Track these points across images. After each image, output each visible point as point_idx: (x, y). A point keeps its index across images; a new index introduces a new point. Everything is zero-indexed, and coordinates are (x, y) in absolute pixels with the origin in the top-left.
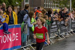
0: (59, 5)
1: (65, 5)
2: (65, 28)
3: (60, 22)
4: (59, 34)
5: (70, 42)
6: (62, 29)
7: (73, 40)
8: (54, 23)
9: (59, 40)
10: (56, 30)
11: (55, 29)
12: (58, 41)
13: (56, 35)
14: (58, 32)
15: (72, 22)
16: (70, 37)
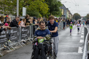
0: (3, 11)
1: (10, 12)
2: (14, 38)
3: (9, 31)
4: (8, 45)
5: (21, 54)
6: (11, 39)
7: (24, 52)
8: (3, 32)
9: (8, 51)
10: (6, 40)
11: (4, 39)
12: (8, 53)
13: (5, 46)
14: (7, 43)
15: (23, 31)
16: (20, 48)
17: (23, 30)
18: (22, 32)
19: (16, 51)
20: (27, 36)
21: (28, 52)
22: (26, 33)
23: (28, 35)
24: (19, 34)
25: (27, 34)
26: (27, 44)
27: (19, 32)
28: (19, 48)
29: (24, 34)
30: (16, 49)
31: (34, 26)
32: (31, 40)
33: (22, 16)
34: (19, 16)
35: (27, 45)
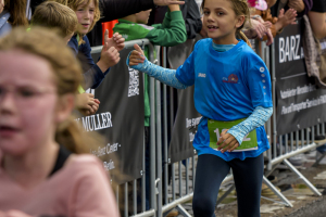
2: (310, 104)
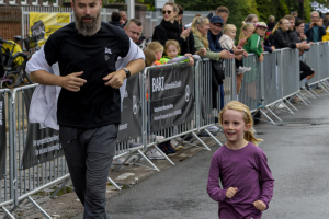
17: (159, 85)
18: (153, 95)
19: (126, 195)
20: (178, 116)
21: (186, 198)
22: (175, 102)
23: (183, 110)
24: (138, 104)
25: (181, 103)
26: (183, 155)
27: (139, 95)
28: (142, 180)
29: (165, 108)
30: (125, 187)
31: (213, 62)
32: (202, 134)
33: (155, 10)
34: (137, 8)
35: (184, 163)
